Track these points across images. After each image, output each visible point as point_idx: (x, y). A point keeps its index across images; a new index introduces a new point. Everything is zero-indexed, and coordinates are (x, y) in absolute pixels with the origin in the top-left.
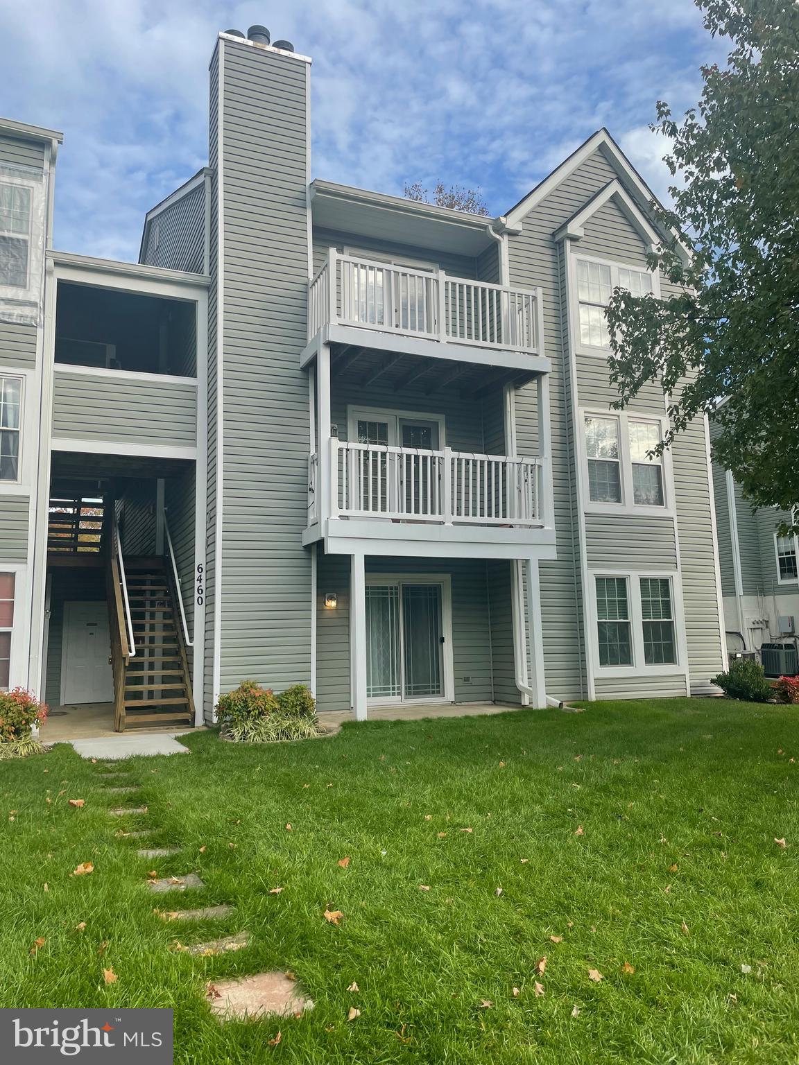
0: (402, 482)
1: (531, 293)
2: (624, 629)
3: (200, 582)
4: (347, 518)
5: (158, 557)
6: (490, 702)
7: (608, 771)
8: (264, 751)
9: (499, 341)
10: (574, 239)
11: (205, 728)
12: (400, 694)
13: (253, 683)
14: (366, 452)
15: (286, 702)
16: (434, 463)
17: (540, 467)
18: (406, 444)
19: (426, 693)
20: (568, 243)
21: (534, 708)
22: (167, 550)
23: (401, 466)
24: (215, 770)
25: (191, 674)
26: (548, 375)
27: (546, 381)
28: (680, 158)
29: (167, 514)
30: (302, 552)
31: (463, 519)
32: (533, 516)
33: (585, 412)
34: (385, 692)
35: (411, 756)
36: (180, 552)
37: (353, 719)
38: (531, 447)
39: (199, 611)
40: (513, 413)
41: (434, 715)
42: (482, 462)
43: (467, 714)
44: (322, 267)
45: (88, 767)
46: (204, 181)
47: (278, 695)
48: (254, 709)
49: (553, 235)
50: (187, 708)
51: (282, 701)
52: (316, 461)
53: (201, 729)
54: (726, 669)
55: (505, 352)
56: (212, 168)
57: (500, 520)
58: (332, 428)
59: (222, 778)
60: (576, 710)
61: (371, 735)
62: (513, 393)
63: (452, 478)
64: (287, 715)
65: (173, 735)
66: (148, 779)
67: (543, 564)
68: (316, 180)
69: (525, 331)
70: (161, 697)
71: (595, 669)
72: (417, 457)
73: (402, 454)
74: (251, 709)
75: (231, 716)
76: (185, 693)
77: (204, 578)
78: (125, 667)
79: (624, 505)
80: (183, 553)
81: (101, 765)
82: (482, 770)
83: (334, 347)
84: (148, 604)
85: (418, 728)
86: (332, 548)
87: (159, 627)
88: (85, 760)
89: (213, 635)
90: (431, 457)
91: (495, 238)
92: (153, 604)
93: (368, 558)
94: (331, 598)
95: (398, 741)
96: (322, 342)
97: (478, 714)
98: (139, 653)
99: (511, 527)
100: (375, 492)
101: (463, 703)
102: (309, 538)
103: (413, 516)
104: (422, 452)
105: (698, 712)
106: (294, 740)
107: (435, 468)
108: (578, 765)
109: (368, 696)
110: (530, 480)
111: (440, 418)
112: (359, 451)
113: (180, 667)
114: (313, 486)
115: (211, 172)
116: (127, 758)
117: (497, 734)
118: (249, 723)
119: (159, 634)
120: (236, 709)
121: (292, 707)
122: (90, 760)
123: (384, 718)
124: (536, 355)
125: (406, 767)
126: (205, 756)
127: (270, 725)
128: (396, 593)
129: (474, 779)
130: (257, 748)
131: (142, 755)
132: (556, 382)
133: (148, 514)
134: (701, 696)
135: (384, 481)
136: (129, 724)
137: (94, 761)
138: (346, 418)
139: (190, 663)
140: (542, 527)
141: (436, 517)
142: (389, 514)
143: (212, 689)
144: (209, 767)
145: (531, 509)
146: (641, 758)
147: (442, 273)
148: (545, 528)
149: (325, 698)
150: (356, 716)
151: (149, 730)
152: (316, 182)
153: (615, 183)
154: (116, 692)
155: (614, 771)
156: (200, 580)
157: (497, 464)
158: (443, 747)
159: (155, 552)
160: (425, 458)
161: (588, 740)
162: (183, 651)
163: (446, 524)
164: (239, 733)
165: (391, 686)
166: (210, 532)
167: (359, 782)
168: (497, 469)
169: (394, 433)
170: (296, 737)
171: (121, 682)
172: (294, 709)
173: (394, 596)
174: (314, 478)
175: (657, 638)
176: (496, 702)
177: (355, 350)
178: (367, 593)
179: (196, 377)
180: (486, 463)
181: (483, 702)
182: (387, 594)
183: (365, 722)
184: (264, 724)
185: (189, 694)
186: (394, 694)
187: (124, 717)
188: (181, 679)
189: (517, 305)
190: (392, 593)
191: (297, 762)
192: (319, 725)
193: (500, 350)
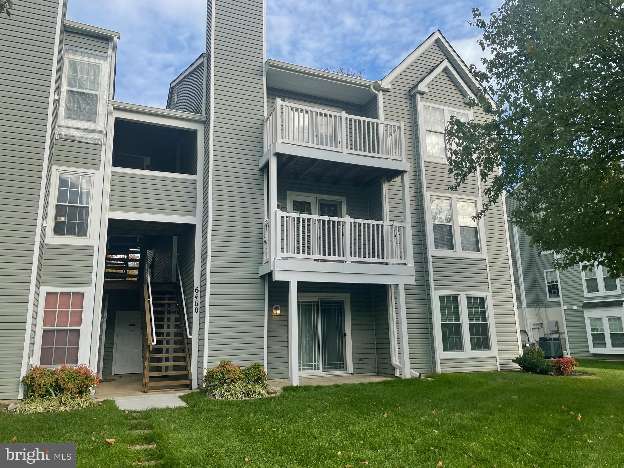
0: (320, 237)
1: (397, 124)
2: (458, 327)
3: (197, 299)
4: (286, 258)
5: (173, 283)
6: (375, 374)
7: (454, 420)
8: (233, 405)
9: (378, 153)
10: (422, 93)
11: (198, 390)
12: (319, 369)
13: (228, 361)
14: (298, 219)
15: (248, 374)
16: (340, 225)
17: (404, 228)
18: (322, 214)
19: (336, 368)
20: (418, 96)
21: (403, 378)
22: (178, 279)
23: (320, 228)
24: (201, 418)
25: (190, 356)
26: (408, 173)
27: (406, 177)
28: (488, 41)
29: (178, 258)
30: (259, 280)
31: (357, 259)
32: (400, 258)
33: (431, 195)
34: (310, 367)
35: (326, 410)
36: (185, 280)
37: (290, 385)
38: (398, 216)
39: (196, 316)
40: (387, 195)
41: (340, 382)
42: (369, 225)
43: (361, 382)
44: (272, 110)
45: (122, 416)
46: (203, 61)
47: (243, 369)
48: (228, 378)
49: (409, 91)
50: (187, 377)
51: (246, 373)
52: (268, 224)
53: (195, 391)
54: (521, 353)
55: (382, 159)
56: (208, 53)
57: (380, 260)
58: (278, 205)
59: (205, 424)
60: (430, 379)
61: (301, 395)
62: (387, 184)
63: (351, 235)
64: (248, 382)
65: (178, 395)
66: (159, 425)
67: (407, 287)
68: (269, 59)
69: (394, 147)
70: (172, 370)
71: (440, 353)
72: (329, 221)
73: (320, 220)
74: (226, 378)
75: (214, 383)
76: (186, 368)
77: (199, 296)
78: (150, 351)
79: (456, 251)
80: (187, 281)
81: (130, 415)
82: (373, 420)
83: (279, 156)
84: (166, 312)
85: (331, 391)
86: (278, 277)
87: (172, 326)
88: (121, 411)
89: (204, 331)
90: (338, 222)
91: (375, 93)
92: (169, 312)
93: (299, 283)
94: (277, 308)
95: (318, 399)
96: (272, 153)
97: (368, 382)
98: (159, 342)
99: (387, 264)
100: (304, 243)
101: (358, 375)
102: (264, 271)
103: (327, 257)
104: (332, 219)
105: (506, 381)
106: (253, 398)
107: (340, 228)
108: (434, 416)
109: (300, 370)
110: (398, 236)
111: (343, 199)
112: (294, 218)
113: (184, 351)
114: (266, 240)
115: (207, 56)
116: (147, 410)
117: (381, 395)
118: (225, 387)
119: (172, 331)
120: (217, 378)
121: (252, 377)
122: (124, 411)
123: (309, 384)
124: (401, 161)
125: (324, 417)
126: (196, 408)
127: (238, 389)
128: (317, 306)
129: (368, 426)
130: (229, 403)
131: (157, 408)
132: (413, 177)
133: (168, 258)
134: (506, 370)
135: (309, 236)
136: (152, 387)
137: (127, 412)
138: (286, 199)
139: (190, 349)
140: (406, 264)
141: (341, 258)
142: (312, 256)
143: (203, 365)
144: (198, 416)
145: (399, 254)
146: (474, 411)
147: (344, 113)
148: (408, 265)
149: (273, 371)
150: (292, 383)
151: (164, 391)
152: (269, 61)
153: (446, 61)
154: (144, 367)
155: (459, 421)
156: (197, 297)
157: (378, 226)
158: (347, 403)
159: (171, 281)
160: (334, 222)
161: (439, 399)
162: (186, 341)
163: (347, 262)
164: (218, 394)
165: (314, 364)
166: (203, 268)
167: (293, 426)
168: (378, 229)
169: (315, 207)
170: (254, 396)
171: (147, 361)
172: (253, 378)
173: (315, 307)
174: (266, 234)
175: (478, 334)
176: (378, 374)
177: (292, 158)
178: (298, 305)
179: (196, 175)
180: (371, 225)
181: (370, 374)
182: (311, 305)
183: (297, 386)
184: (234, 387)
185: (189, 368)
186: (315, 369)
187: (148, 383)
188: (184, 359)
189: (389, 132)
190: (314, 305)
191: (254, 413)
192: (269, 389)
193: (379, 158)
